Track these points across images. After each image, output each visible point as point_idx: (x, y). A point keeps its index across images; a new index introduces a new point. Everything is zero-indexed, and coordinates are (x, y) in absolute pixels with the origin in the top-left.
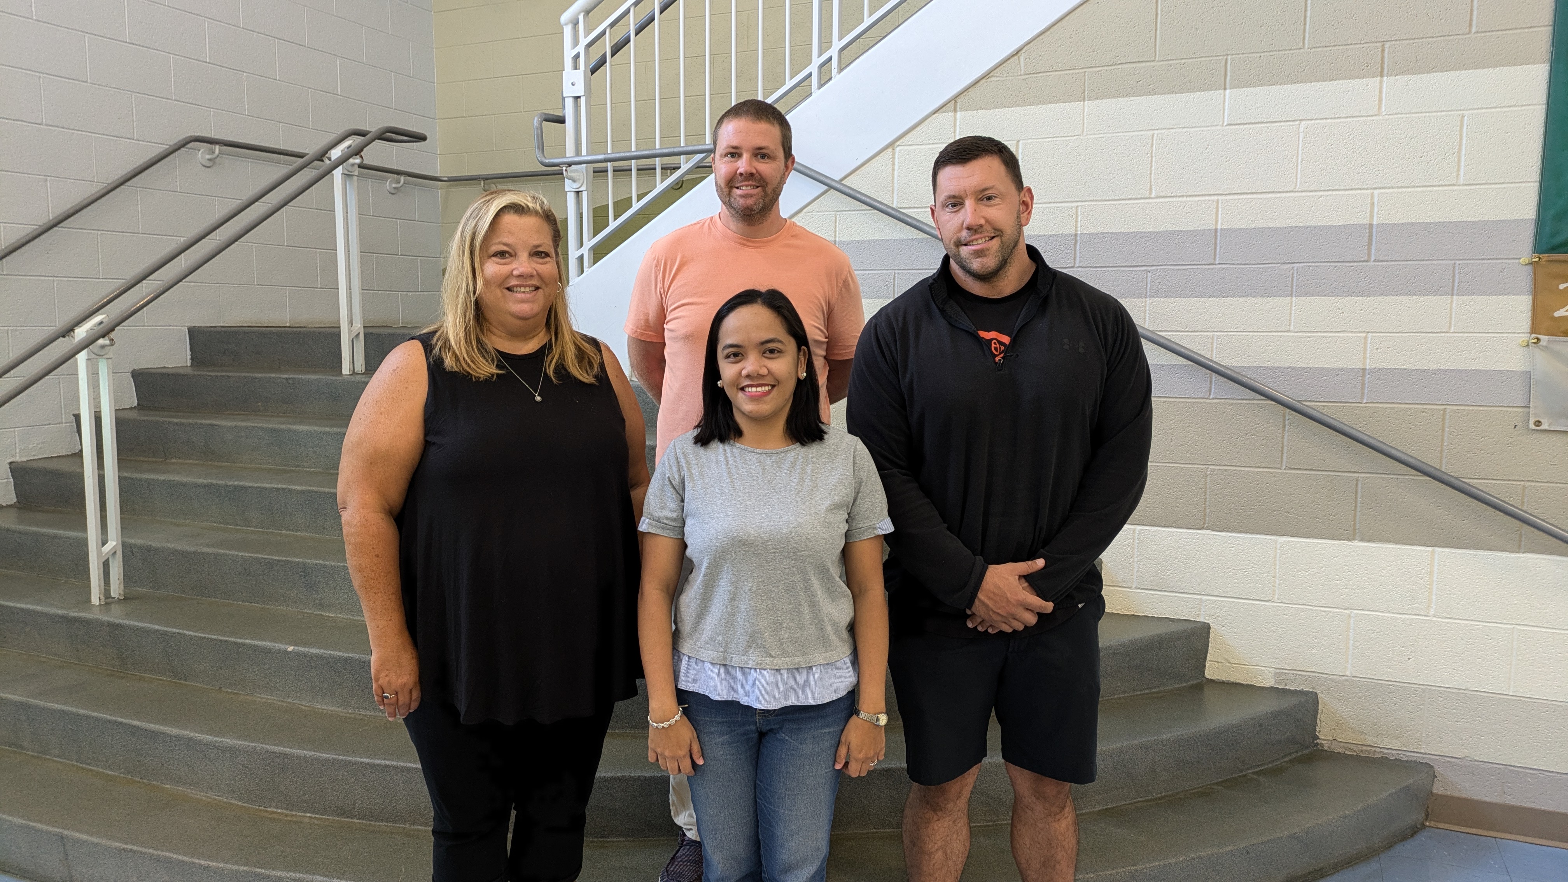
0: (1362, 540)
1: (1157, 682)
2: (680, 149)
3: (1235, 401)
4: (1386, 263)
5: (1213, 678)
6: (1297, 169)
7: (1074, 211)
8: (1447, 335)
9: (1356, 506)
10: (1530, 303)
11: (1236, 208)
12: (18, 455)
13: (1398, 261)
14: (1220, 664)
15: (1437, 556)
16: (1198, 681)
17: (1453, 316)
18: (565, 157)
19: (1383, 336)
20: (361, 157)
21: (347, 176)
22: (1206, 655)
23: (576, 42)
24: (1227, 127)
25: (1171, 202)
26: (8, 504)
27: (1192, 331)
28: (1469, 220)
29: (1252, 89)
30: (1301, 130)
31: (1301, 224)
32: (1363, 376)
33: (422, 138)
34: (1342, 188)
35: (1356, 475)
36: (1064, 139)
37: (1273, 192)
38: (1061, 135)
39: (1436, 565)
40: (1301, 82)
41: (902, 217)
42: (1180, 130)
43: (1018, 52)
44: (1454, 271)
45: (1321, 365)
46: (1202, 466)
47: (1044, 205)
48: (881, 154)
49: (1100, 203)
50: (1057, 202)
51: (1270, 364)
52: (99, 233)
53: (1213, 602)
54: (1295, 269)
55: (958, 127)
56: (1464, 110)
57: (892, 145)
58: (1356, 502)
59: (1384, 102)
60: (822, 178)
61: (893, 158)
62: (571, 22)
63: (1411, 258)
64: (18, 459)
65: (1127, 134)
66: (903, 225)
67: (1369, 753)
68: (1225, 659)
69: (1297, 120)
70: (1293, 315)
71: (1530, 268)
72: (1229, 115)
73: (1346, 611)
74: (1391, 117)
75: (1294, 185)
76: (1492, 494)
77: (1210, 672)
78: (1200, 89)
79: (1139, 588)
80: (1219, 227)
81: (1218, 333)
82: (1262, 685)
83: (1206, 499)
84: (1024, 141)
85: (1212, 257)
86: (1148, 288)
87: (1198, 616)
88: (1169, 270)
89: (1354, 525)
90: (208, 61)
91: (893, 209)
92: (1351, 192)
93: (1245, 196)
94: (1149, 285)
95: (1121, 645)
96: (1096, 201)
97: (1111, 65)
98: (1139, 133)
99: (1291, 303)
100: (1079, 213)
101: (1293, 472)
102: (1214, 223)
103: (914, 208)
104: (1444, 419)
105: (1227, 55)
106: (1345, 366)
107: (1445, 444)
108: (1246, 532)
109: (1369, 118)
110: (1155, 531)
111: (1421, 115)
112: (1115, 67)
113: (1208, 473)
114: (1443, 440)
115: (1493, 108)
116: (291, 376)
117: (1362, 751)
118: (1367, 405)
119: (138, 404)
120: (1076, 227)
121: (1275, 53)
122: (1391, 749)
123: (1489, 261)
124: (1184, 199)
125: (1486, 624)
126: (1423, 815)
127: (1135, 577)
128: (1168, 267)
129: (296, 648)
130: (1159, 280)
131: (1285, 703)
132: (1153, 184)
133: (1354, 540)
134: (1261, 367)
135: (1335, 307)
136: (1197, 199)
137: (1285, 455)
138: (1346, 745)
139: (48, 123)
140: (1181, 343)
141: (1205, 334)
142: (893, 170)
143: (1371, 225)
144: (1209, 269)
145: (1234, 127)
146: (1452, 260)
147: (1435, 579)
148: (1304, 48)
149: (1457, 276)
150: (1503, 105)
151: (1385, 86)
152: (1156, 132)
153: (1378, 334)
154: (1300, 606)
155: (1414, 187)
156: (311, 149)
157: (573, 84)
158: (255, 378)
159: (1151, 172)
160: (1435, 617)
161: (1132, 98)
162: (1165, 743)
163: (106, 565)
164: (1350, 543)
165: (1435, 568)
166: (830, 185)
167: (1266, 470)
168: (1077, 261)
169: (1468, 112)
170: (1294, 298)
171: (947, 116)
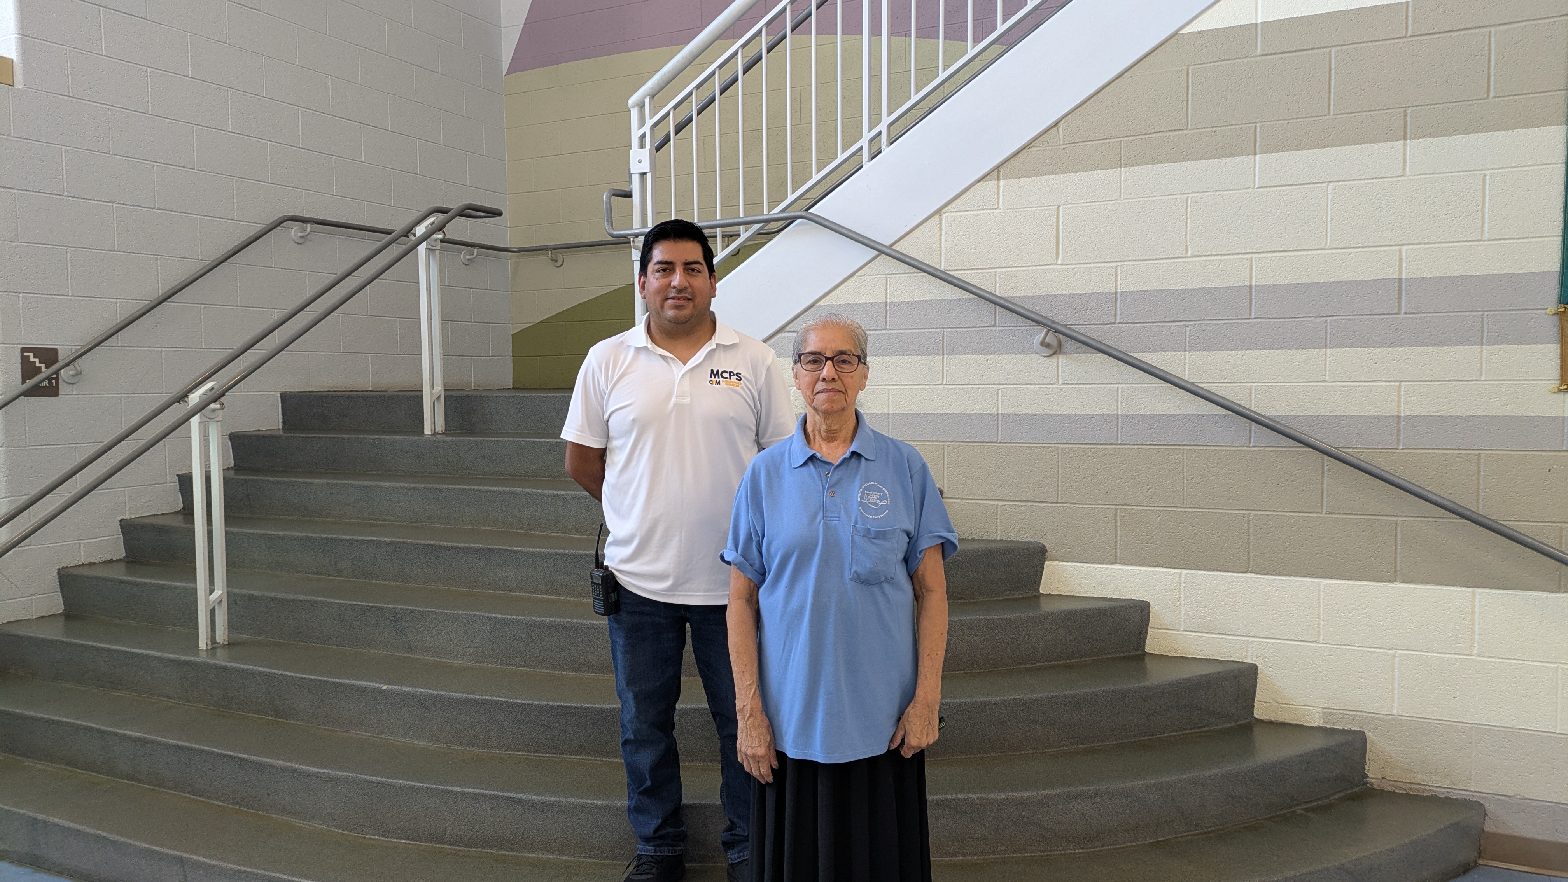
0: (1403, 582)
1: (1206, 721)
2: (740, 220)
3: (1274, 449)
4: (1416, 315)
5: (1262, 718)
6: (1327, 228)
7: (1114, 270)
8: (1479, 382)
9: (1396, 549)
10: (1559, 351)
11: (1269, 265)
12: (127, 512)
13: (1428, 313)
14: (1268, 704)
15: (1477, 598)
16: (1247, 721)
17: (1484, 364)
18: (632, 228)
19: (1416, 385)
20: (444, 232)
21: (430, 250)
22: (1254, 696)
23: (642, 123)
24: (1259, 190)
25: (1207, 261)
26: (118, 558)
27: (1230, 383)
28: (1495, 273)
29: (1281, 154)
30: (1330, 191)
31: (1333, 280)
32: (1398, 423)
33: (499, 214)
34: (1371, 245)
35: (1395, 519)
36: (1103, 203)
37: (1305, 250)
38: (1100, 199)
39: (1477, 605)
40: (1328, 146)
41: (950, 279)
42: (1214, 193)
43: (1056, 124)
44: (1482, 322)
45: (1357, 413)
46: (1244, 512)
47: (1085, 266)
48: (929, 221)
49: (1139, 263)
50: (1097, 263)
51: (1307, 413)
52: (203, 306)
53: (1260, 643)
54: (1328, 322)
55: (1001, 194)
56: (1485, 170)
57: (939, 211)
58: (1396, 546)
59: (1408, 163)
60: (873, 244)
61: (940, 224)
62: (638, 105)
63: (1440, 311)
64: (127, 517)
65: (1162, 198)
66: (951, 286)
67: (1419, 792)
68: (1273, 700)
69: (1325, 182)
70: (1328, 366)
71: (1556, 318)
72: (1260, 178)
73: (1390, 651)
74: (1416, 177)
75: (1324, 243)
76: (1530, 536)
77: (1259, 713)
78: (1231, 155)
79: (1187, 631)
80: (1254, 284)
81: (1256, 384)
82: (1310, 724)
83: (1249, 544)
84: (1065, 206)
85: (1248, 312)
86: (1187, 342)
87: (1246, 657)
88: (1206, 324)
89: (1395, 567)
90: (301, 146)
91: (941, 271)
92: (1379, 249)
93: (1278, 254)
94: (1188, 339)
95: (1169, 685)
96: (1135, 260)
97: (1145, 134)
98: (1175, 197)
99: (1326, 354)
100: (1119, 273)
101: (1334, 516)
102: (1248, 280)
103: (961, 270)
104: (1479, 464)
105: (1256, 123)
106: (1381, 414)
107: (1481, 487)
108: (1290, 575)
109: (1394, 179)
110: (1201, 574)
111: (1444, 175)
112: (1150, 136)
113: (1251, 518)
114: (1478, 483)
115: (1513, 167)
116: (377, 437)
117: (1412, 790)
118: (1403, 451)
119: (235, 465)
120: (1116, 286)
121: (1302, 120)
122: (1440, 787)
123: (1517, 312)
124: (1219, 257)
125: (1530, 663)
126: (1476, 854)
127: (1182, 620)
128: (1206, 322)
129: (390, 686)
130: (1197, 335)
131: (1331, 742)
132: (1188, 244)
133: (1395, 581)
134: (1298, 416)
135: (1368, 357)
136: (1231, 257)
137: (1325, 500)
138: (1395, 784)
139: (159, 207)
140: (1220, 394)
141: (1244, 384)
142: (941, 235)
143: (1400, 280)
144: (1245, 323)
145: (1265, 189)
146: (1479, 311)
147: (1477, 619)
148: (1329, 115)
149: (1485, 326)
150: (1522, 165)
151: (1408, 148)
152: (1190, 195)
153: (1411, 383)
154: (1345, 647)
155: (1440, 243)
156: (398, 226)
157: (640, 162)
158: (344, 439)
159: (1186, 233)
160: (1478, 656)
161: (1166, 165)
162: (1213, 777)
163: (213, 612)
164: (1391, 585)
165: (1477, 609)
166: (880, 250)
167: (1306, 515)
168: (1118, 318)
169: (1490, 171)
170: (1328, 350)
171: (990, 184)
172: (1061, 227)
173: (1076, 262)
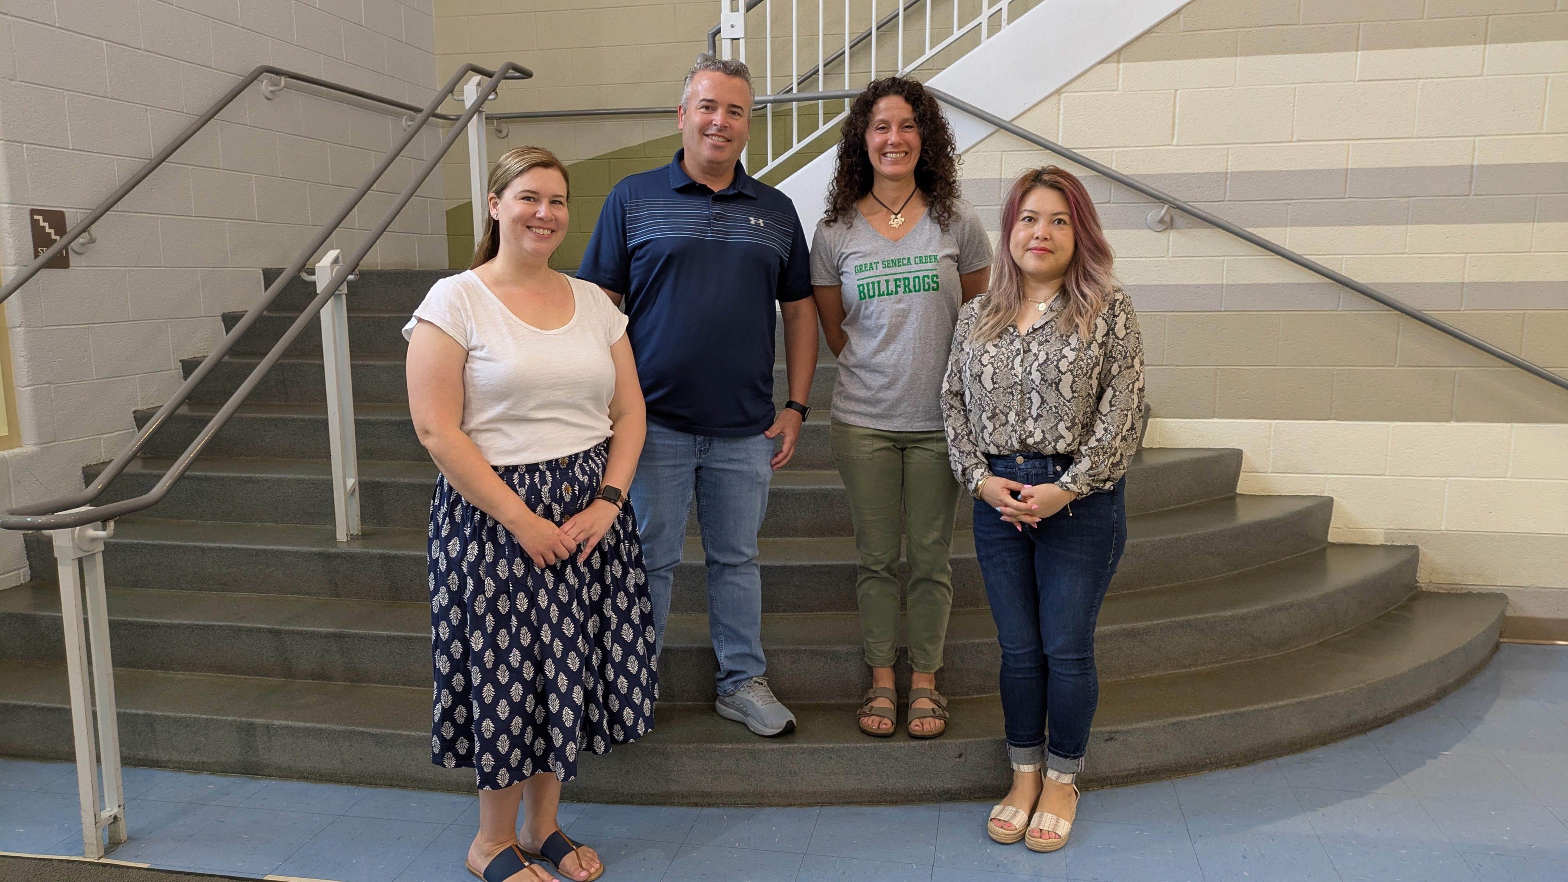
0: (1458, 421)
3: (1359, 312)
4: (1481, 196)
5: (1334, 541)
6: (1412, 119)
7: (1225, 152)
8: (1527, 253)
9: (1453, 394)
11: (1366, 151)
12: (140, 403)
13: (1493, 194)
14: (1340, 530)
15: (1514, 432)
16: (1326, 544)
17: (1532, 238)
19: (1478, 255)
22: (1330, 523)
24: (1358, 83)
25: (1306, 145)
29: (1377, 52)
30: (1419, 87)
31: (1417, 165)
32: (1462, 288)
33: (530, 75)
34: (1450, 135)
35: (1454, 369)
36: (1217, 90)
37: (1395, 138)
38: (1214, 86)
39: (1513, 437)
40: (1420, 47)
42: (1317, 85)
43: (1178, 12)
44: (1536, 202)
45: (1429, 281)
46: (1332, 366)
47: (1199, 147)
48: (1048, 100)
49: (1248, 146)
50: (1210, 144)
51: (1388, 281)
52: (196, 168)
53: (1338, 479)
54: (1411, 202)
55: (1121, 77)
56: (1548, 73)
57: (1058, 92)
58: (1454, 390)
59: (1486, 65)
60: (992, 119)
61: (1059, 103)
63: (1502, 193)
64: (139, 408)
65: (1271, 87)
67: (1457, 590)
68: (1344, 525)
69: (1416, 79)
70: (1405, 239)
72: (1360, 73)
73: (1442, 479)
74: (1491, 77)
75: (1411, 132)
77: (1333, 537)
78: (1336, 50)
79: (1275, 472)
80: (1349, 167)
81: (1347, 256)
82: (1374, 543)
83: (1334, 394)
84: (1183, 91)
85: (1344, 192)
86: (1289, 218)
87: (1326, 492)
88: (1305, 203)
89: (1452, 409)
92: (1457, 139)
93: (1373, 141)
94: (1289, 216)
96: (1245, 143)
97: (1261, 27)
98: (1281, 87)
99: (1407, 229)
100: (1230, 155)
101: (1403, 368)
103: (1079, 148)
104: (1523, 322)
105: (1360, 22)
106: (1447, 280)
107: (1524, 341)
108: (1365, 420)
109: (1473, 78)
110: (1289, 423)
111: (1515, 76)
112: (1266, 28)
113: (1335, 372)
117: (1452, 589)
118: (1465, 312)
120: (1227, 166)
121: (1399, 21)
122: (1473, 586)
124: (1315, 143)
126: (1501, 634)
127: (1271, 463)
128: (1305, 200)
130: (1297, 212)
132: (1294, 130)
133: (1453, 420)
134: (1380, 283)
135: (1439, 232)
136: (1332, 143)
137: (1398, 355)
138: (1440, 586)
141: (1336, 256)
142: (1059, 114)
143: (1472, 166)
144: (1340, 202)
145: (1363, 83)
146: (1532, 193)
147: (1512, 448)
148: (1423, 18)
149: (1538, 206)
151: (1487, 52)
152: (1296, 86)
153: (1474, 254)
154: (1406, 478)
157: (732, 26)
160: (1511, 478)
161: (1278, 56)
164: (1450, 423)
165: (1513, 440)
166: (1000, 126)
167: (1382, 368)
168: (1227, 196)
169: (1551, 75)
170: (1409, 227)
171: (1110, 67)
172: (1177, 110)
173: (1191, 143)
